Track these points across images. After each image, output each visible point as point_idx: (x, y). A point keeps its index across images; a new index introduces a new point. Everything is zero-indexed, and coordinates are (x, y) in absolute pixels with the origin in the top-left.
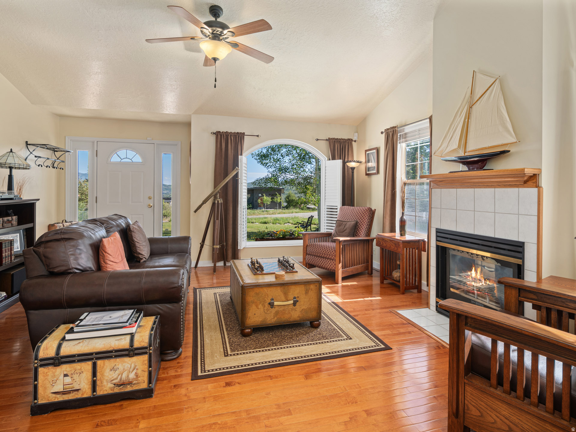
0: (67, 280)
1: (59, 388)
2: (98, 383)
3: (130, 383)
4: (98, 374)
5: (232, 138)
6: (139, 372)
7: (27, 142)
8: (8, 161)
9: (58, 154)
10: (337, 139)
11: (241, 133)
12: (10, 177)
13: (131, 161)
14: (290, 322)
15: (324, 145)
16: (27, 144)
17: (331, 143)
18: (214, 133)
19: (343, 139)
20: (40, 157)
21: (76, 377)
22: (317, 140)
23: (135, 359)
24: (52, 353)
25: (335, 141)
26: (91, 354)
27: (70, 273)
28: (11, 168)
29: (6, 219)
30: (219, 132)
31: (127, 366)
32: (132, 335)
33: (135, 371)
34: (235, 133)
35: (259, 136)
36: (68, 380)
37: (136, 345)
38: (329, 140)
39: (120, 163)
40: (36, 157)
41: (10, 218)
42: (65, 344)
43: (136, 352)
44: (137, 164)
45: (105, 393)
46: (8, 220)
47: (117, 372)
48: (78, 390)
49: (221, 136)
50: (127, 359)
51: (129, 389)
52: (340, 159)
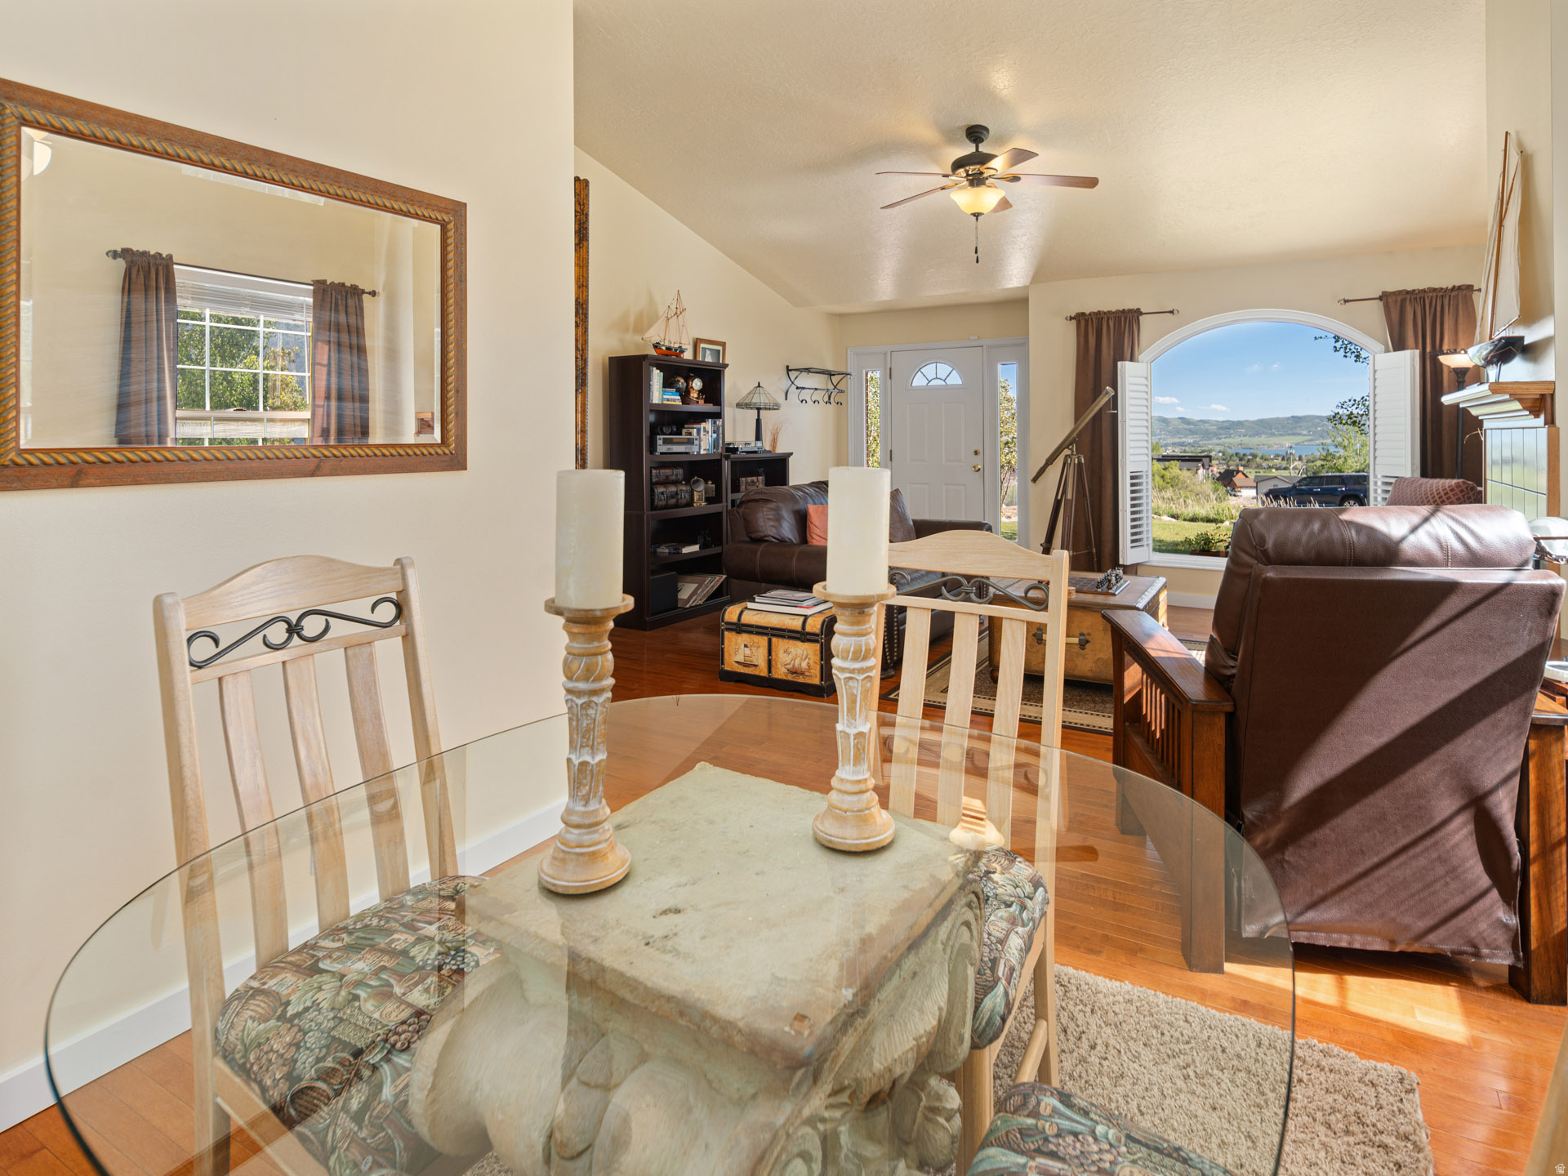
0: (762, 547)
1: (740, 658)
2: (773, 663)
3: (802, 673)
4: (773, 654)
5: (1111, 324)
6: (811, 662)
7: (788, 367)
8: (754, 401)
9: (835, 379)
10: (1414, 291)
11: (1130, 311)
12: (758, 421)
13: (943, 383)
14: (1074, 676)
15: (1375, 314)
16: (788, 370)
17: (1392, 305)
18: (1071, 318)
19: (1435, 290)
20: (803, 388)
21: (754, 649)
22: (1346, 301)
23: (807, 645)
24: (734, 619)
25: (1403, 301)
26: (766, 628)
27: (767, 541)
28: (759, 409)
29: (749, 479)
30: (1083, 314)
31: (800, 651)
32: (806, 617)
33: (807, 660)
34: (1118, 312)
35: (1175, 312)
36: (747, 651)
37: (808, 629)
38: (1384, 297)
39: (927, 388)
40: (797, 388)
41: (755, 478)
42: (746, 612)
43: (808, 637)
44: (954, 387)
45: (780, 677)
46: (753, 482)
47: (790, 656)
48: (756, 666)
49: (1087, 321)
50: (799, 643)
51: (801, 680)
52: (1417, 348)
